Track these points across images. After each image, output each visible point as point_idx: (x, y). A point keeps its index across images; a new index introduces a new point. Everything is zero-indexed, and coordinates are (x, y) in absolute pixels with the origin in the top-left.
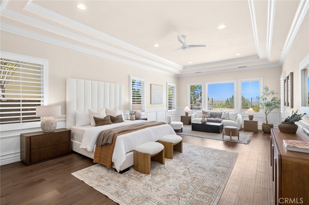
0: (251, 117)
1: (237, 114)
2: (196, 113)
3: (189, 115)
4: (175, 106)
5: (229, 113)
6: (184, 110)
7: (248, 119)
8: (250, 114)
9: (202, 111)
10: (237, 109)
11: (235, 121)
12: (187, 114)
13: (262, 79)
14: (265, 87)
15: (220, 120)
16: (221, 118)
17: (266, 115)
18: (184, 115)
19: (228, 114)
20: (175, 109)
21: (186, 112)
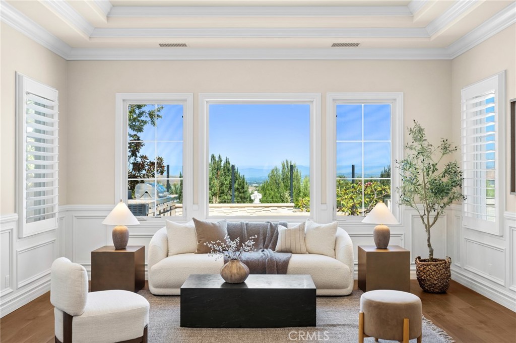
0: (383, 238)
1: (335, 228)
2: (164, 231)
3: (132, 245)
4: (56, 202)
5: (304, 224)
6: (106, 222)
7: (371, 247)
8: (378, 227)
9: (192, 224)
10: (324, 207)
11: (335, 256)
12: (120, 238)
13: (400, 97)
14: (412, 125)
15: (282, 257)
16: (277, 248)
17: (428, 228)
18: (109, 244)
19: (302, 229)
20: (53, 216)
21: (118, 228)
